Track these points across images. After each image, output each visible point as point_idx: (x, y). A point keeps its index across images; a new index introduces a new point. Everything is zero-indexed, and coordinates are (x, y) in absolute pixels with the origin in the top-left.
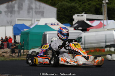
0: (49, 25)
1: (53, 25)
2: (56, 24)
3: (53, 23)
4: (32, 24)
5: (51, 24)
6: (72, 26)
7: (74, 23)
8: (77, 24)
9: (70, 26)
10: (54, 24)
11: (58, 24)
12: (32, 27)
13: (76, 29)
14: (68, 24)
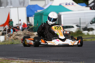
1: (68, 5)
2: (71, 4)
4: (45, 5)
5: (66, 5)
6: (87, 5)
7: (90, 2)
8: (93, 4)
9: (86, 5)
10: (69, 4)
11: (73, 4)
12: (45, 8)
13: (92, 8)
14: (84, 4)
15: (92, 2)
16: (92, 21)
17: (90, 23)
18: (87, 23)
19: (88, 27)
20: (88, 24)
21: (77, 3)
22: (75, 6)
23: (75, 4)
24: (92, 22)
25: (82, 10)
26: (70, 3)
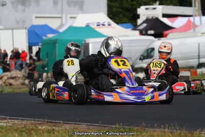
0: (94, 26)
1: (101, 26)
2: (106, 24)
3: (101, 23)
4: (62, 25)
5: (98, 25)
6: (135, 27)
7: (139, 21)
8: (145, 25)
9: (133, 27)
10: (103, 25)
11: (109, 25)
12: (61, 30)
13: (144, 32)
14: (129, 25)
15: (144, 22)
16: (142, 55)
17: (139, 58)
18: (134, 58)
19: (136, 66)
20: (137, 59)
21: (118, 23)
22: (114, 28)
23: (113, 24)
24: (142, 58)
25: (125, 36)
26: (104, 22)
